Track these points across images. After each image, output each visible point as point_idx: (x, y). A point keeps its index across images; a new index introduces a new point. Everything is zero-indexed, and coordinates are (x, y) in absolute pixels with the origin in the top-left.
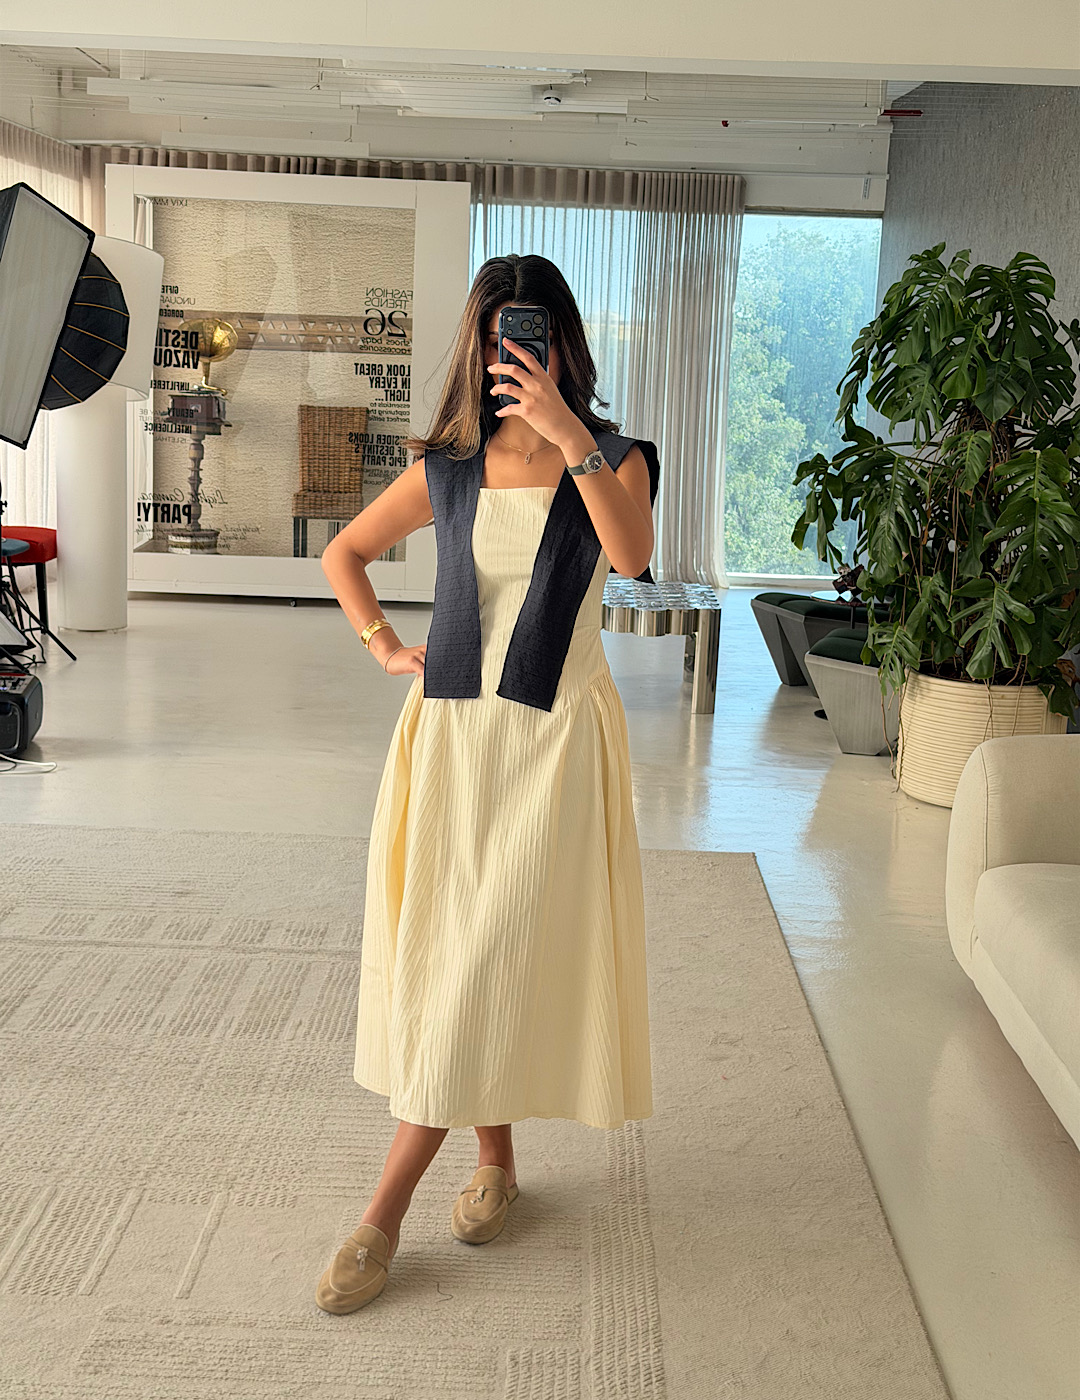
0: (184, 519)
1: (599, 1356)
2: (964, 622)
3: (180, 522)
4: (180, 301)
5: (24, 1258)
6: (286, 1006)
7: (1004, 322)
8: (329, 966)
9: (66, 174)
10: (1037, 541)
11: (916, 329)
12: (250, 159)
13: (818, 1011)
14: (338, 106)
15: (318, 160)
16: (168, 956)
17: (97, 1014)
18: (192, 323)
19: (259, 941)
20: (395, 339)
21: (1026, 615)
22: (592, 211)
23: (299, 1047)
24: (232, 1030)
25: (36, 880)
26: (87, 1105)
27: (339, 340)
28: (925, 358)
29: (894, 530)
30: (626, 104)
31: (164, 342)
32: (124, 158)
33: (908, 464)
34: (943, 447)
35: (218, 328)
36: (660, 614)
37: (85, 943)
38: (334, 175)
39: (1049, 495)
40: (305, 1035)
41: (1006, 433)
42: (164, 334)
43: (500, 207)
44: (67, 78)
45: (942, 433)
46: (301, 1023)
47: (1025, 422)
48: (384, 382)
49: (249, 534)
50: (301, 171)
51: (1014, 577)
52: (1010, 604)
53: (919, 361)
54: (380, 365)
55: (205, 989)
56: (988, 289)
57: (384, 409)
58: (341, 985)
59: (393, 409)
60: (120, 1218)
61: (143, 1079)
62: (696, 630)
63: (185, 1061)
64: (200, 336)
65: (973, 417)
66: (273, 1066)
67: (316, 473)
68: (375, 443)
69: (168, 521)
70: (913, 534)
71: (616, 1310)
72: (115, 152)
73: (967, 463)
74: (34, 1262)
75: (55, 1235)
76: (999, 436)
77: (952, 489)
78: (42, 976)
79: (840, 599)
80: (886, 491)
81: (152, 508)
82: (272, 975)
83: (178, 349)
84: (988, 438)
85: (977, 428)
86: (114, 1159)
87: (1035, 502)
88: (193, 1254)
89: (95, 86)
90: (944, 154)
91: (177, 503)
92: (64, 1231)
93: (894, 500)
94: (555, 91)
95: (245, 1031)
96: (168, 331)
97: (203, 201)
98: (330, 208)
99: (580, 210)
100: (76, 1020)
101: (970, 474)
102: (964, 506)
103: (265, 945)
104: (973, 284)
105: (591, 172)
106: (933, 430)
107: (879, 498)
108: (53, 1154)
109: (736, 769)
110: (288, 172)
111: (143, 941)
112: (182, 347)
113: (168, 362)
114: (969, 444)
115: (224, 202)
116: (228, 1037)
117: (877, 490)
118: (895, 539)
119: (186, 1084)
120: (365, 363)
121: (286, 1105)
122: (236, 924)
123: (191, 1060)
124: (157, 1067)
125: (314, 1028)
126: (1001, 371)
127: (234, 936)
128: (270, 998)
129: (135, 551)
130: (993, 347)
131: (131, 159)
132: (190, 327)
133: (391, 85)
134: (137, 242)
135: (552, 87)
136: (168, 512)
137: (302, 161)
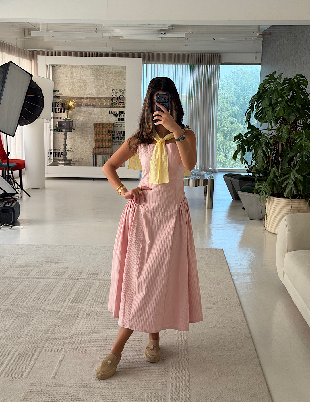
0: (62, 156)
1: (172, 394)
2: (283, 181)
3: (60, 157)
4: (59, 94)
5: (8, 368)
6: (86, 295)
7: (293, 94)
8: (99, 283)
9: (27, 59)
10: (304, 157)
11: (267, 97)
12: (78, 53)
13: (239, 294)
14: (102, 37)
15: (98, 53)
16: (53, 281)
17: (32, 298)
18: (63, 100)
19: (79, 276)
20: (121, 103)
21: (301, 178)
22: (177, 65)
23: (89, 306)
24: (70, 302)
25: (16, 260)
26: (28, 324)
27: (105, 104)
28: (270, 105)
29: (262, 155)
30: (184, 34)
31: (55, 106)
32: (43, 54)
33: (266, 135)
34: (276, 130)
35: (71, 101)
36: (196, 180)
37: (29, 278)
38: (103, 57)
39: (306, 144)
40: (91, 303)
41: (294, 126)
42: (55, 103)
43: (151, 65)
44: (27, 31)
45: (276, 126)
46: (90, 299)
47: (300, 123)
48: (118, 116)
49: (80, 160)
50: (93, 56)
51: (297, 167)
52: (296, 175)
53: (268, 106)
54: (116, 111)
55: (63, 290)
56: (288, 84)
57: (117, 123)
58: (102, 289)
59: (121, 123)
60: (35, 356)
61: (44, 316)
62: (207, 185)
63: (56, 311)
64: (65, 104)
65: (285, 122)
66: (81, 312)
67: (99, 142)
68: (115, 133)
69: (57, 157)
70: (268, 156)
71: (177, 381)
72: (41, 52)
73: (283, 135)
74: (10, 369)
75: (17, 361)
76: (292, 127)
77: (279, 143)
78: (16, 287)
79: (249, 175)
80: (260, 143)
81: (52, 153)
82: (82, 286)
83: (59, 107)
84: (289, 127)
85: (286, 125)
86: (34, 339)
87: (303, 146)
88: (56, 366)
89: (33, 34)
90: (277, 46)
91: (59, 151)
92: (19, 360)
93: (262, 146)
94: (164, 31)
95: (74, 302)
96: (56, 103)
97: (66, 65)
98: (101, 66)
99: (173, 65)
100: (26, 300)
101: (284, 138)
102: (283, 148)
103: (80, 277)
104: (284, 83)
105: (176, 54)
106: (273, 125)
107: (258, 145)
108: (18, 338)
109: (218, 225)
110: (89, 56)
111: (46, 277)
112: (60, 107)
113: (56, 111)
114: (283, 129)
115: (72, 66)
116: (69, 304)
117: (257, 143)
118: (262, 157)
119: (56, 317)
120: (112, 110)
121: (84, 323)
122: (73, 272)
123: (58, 311)
124: (48, 313)
125: (94, 301)
126: (292, 108)
127: (72, 275)
128: (81, 293)
129: (48, 166)
130: (289, 101)
131: (45, 54)
132: (63, 101)
133: (117, 30)
134: (47, 78)
135: (163, 30)
136: (57, 154)
137: (93, 53)
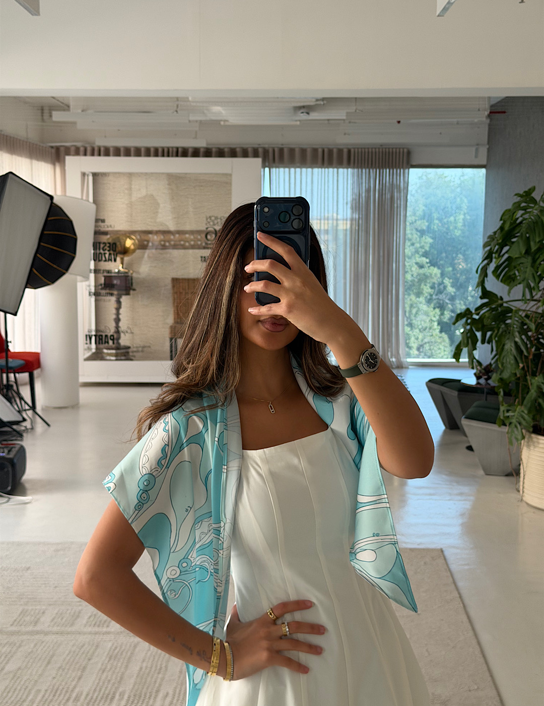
0: (111, 342)
3: (108, 343)
4: (106, 226)
9: (46, 161)
11: (522, 234)
12: (143, 151)
14: (187, 121)
15: (180, 150)
16: (87, 640)
18: (114, 237)
22: (327, 169)
27: (192, 243)
28: (528, 252)
29: (514, 351)
30: (345, 114)
32: (77, 152)
33: (520, 313)
34: (541, 302)
35: (128, 239)
38: (188, 157)
42: (98, 245)
43: (277, 169)
44: (46, 111)
45: (540, 294)
50: (170, 155)
53: (525, 253)
64: (118, 244)
67: (182, 314)
69: (102, 343)
72: (73, 149)
80: (508, 329)
81: (93, 338)
83: (106, 252)
89: (57, 116)
90: (520, 134)
91: (106, 334)
93: (513, 335)
94: (307, 109)
96: (100, 243)
99: (320, 169)
105: (326, 150)
106: (533, 291)
110: (163, 156)
113: (101, 259)
117: (503, 328)
118: (514, 357)
129: (84, 360)
131: (81, 153)
132: (113, 240)
134: (84, 198)
135: (304, 107)
136: (102, 339)
137: (171, 150)
